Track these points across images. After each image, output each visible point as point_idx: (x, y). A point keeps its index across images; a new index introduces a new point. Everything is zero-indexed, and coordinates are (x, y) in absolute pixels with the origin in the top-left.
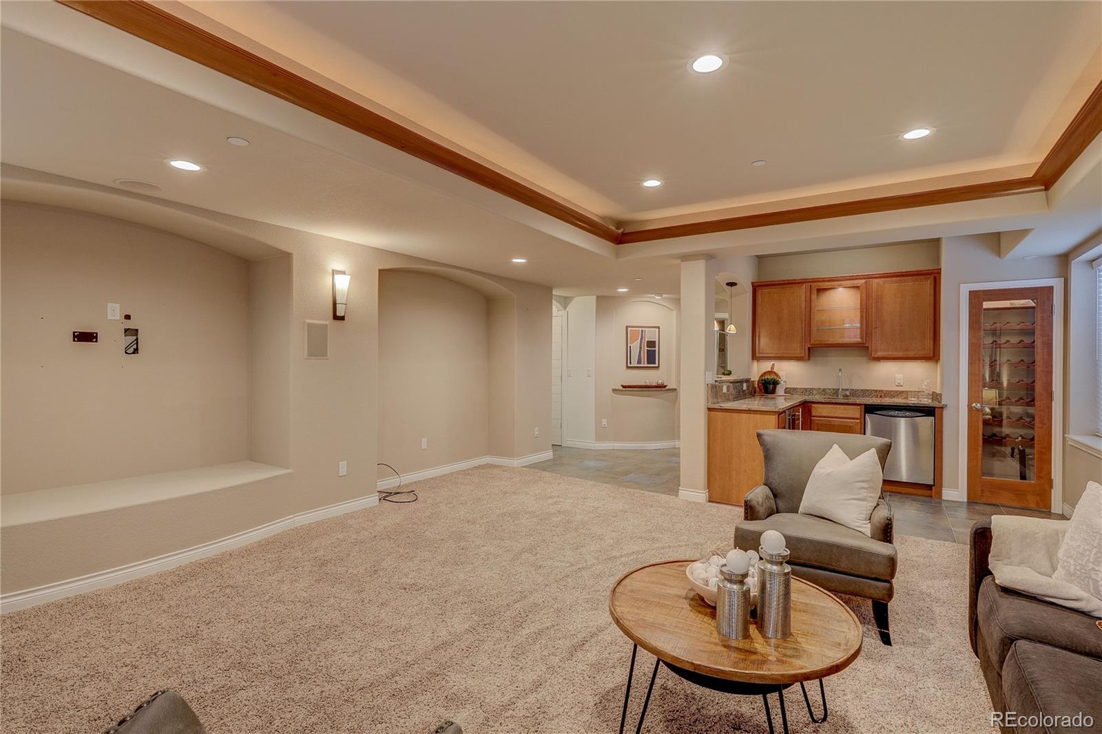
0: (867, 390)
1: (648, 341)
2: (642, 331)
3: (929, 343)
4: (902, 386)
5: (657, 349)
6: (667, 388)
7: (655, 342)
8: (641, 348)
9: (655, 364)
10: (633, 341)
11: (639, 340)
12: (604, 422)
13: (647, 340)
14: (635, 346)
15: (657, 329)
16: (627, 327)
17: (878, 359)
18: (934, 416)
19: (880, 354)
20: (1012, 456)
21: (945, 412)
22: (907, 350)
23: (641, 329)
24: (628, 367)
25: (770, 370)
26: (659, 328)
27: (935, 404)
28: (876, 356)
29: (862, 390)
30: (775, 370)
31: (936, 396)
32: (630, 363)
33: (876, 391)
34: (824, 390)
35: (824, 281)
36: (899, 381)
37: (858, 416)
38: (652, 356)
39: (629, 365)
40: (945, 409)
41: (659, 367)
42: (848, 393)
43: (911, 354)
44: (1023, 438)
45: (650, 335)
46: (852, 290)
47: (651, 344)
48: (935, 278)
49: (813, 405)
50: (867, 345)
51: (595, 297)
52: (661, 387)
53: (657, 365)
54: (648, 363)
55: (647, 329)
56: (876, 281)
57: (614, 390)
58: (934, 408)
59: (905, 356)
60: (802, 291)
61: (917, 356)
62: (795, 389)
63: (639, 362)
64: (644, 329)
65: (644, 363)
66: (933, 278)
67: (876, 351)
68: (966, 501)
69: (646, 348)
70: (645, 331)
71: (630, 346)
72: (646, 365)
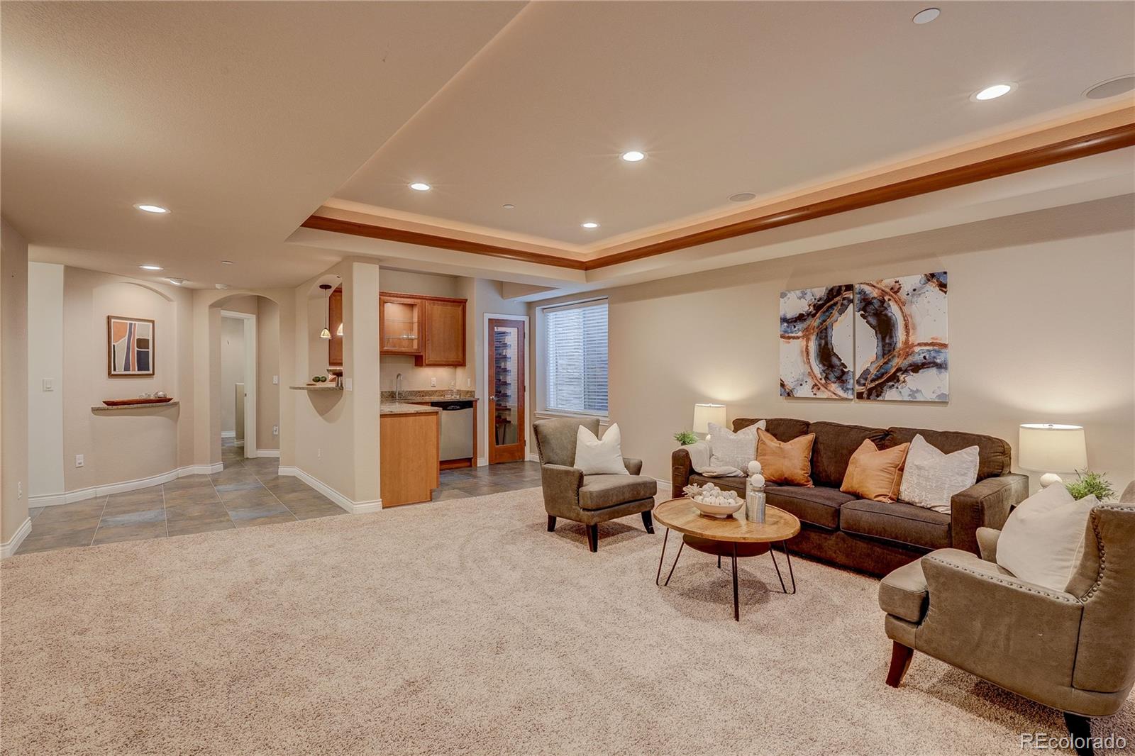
0: (413, 391)
1: (138, 340)
2: (131, 324)
3: (461, 354)
4: (436, 387)
5: (151, 350)
6: (172, 401)
7: (148, 340)
8: (128, 348)
9: (148, 370)
10: (118, 338)
11: (127, 337)
12: (80, 458)
13: (136, 337)
14: (121, 345)
15: (151, 324)
16: (109, 318)
18: (473, 407)
19: (431, 361)
23: (129, 322)
24: (110, 374)
26: (153, 322)
27: (472, 399)
28: (428, 363)
29: (409, 392)
31: (472, 393)
32: (115, 370)
33: (419, 392)
36: (433, 383)
38: (143, 361)
39: (113, 372)
40: (477, 402)
41: (153, 374)
42: (404, 394)
43: (450, 362)
45: (142, 331)
46: (401, 306)
47: (142, 343)
48: (462, 306)
50: (422, 354)
51: (62, 267)
52: (164, 400)
53: (151, 372)
54: (138, 370)
55: (137, 323)
57: (95, 410)
58: (473, 401)
59: (446, 363)
63: (127, 368)
64: (133, 322)
65: (134, 370)
67: (429, 358)
68: (488, 464)
69: (136, 349)
70: (135, 324)
71: (114, 346)
72: (137, 372)
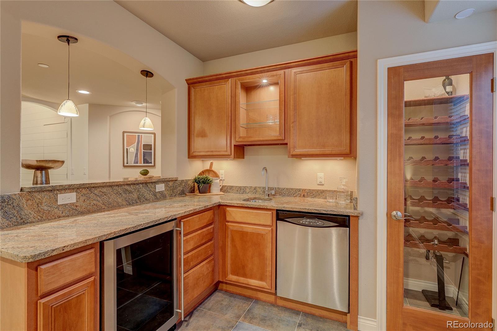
0: (292, 189)
1: (144, 145)
2: (139, 136)
3: (345, 138)
4: (323, 185)
5: (153, 151)
7: (151, 145)
8: (137, 150)
9: (151, 163)
10: (129, 144)
11: (136, 144)
13: (143, 143)
14: (132, 150)
15: (153, 135)
16: (124, 132)
17: (300, 156)
18: (348, 226)
19: (298, 151)
20: (427, 258)
21: (361, 222)
22: (324, 146)
23: (137, 134)
24: (124, 166)
25: (208, 168)
27: (351, 211)
28: (294, 153)
29: (287, 189)
30: (213, 169)
33: (299, 190)
34: (255, 188)
35: (247, 74)
36: (319, 180)
37: (269, 223)
39: (126, 164)
40: (360, 218)
41: (154, 166)
42: (273, 192)
43: (328, 150)
44: (440, 241)
45: (147, 140)
47: (148, 147)
48: (351, 63)
49: (228, 209)
50: (285, 142)
51: (88, 104)
53: (153, 164)
54: (144, 163)
55: (143, 135)
56: (294, 70)
58: (349, 216)
59: (321, 153)
60: (227, 86)
61: (334, 152)
62: (231, 187)
63: (136, 162)
64: (140, 135)
65: (141, 163)
66: (348, 63)
67: (294, 147)
69: (143, 150)
70: (141, 136)
71: (127, 149)
72: (143, 164)
